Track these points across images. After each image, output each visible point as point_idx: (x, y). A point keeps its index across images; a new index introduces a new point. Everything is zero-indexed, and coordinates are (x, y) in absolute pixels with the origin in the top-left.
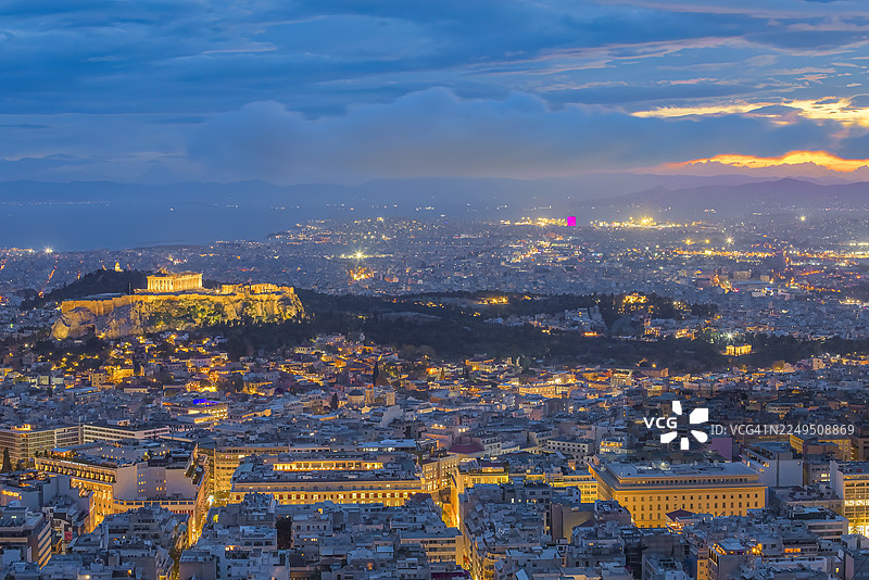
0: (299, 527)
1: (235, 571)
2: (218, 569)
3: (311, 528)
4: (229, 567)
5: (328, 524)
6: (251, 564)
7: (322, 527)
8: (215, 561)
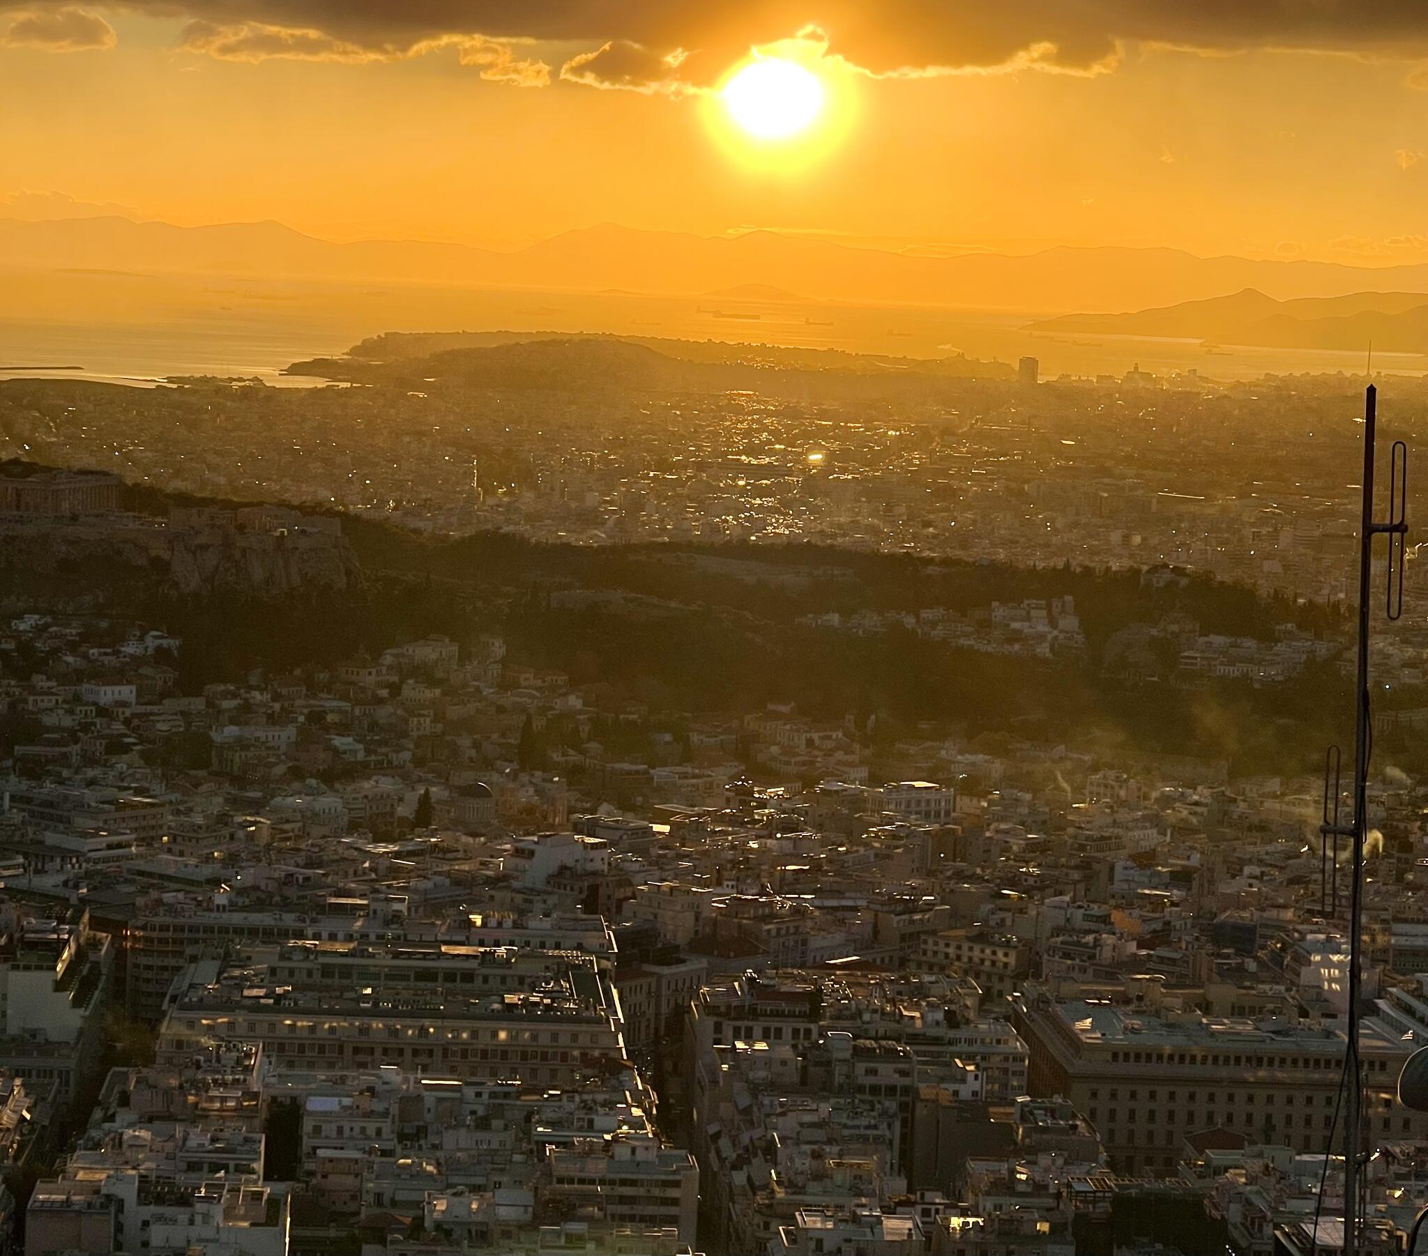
0: (317, 1130)
1: (158, 1234)
2: (119, 1228)
3: (347, 1132)
4: (146, 1224)
5: (387, 1127)
6: (198, 1219)
7: (371, 1131)
8: (113, 1209)
